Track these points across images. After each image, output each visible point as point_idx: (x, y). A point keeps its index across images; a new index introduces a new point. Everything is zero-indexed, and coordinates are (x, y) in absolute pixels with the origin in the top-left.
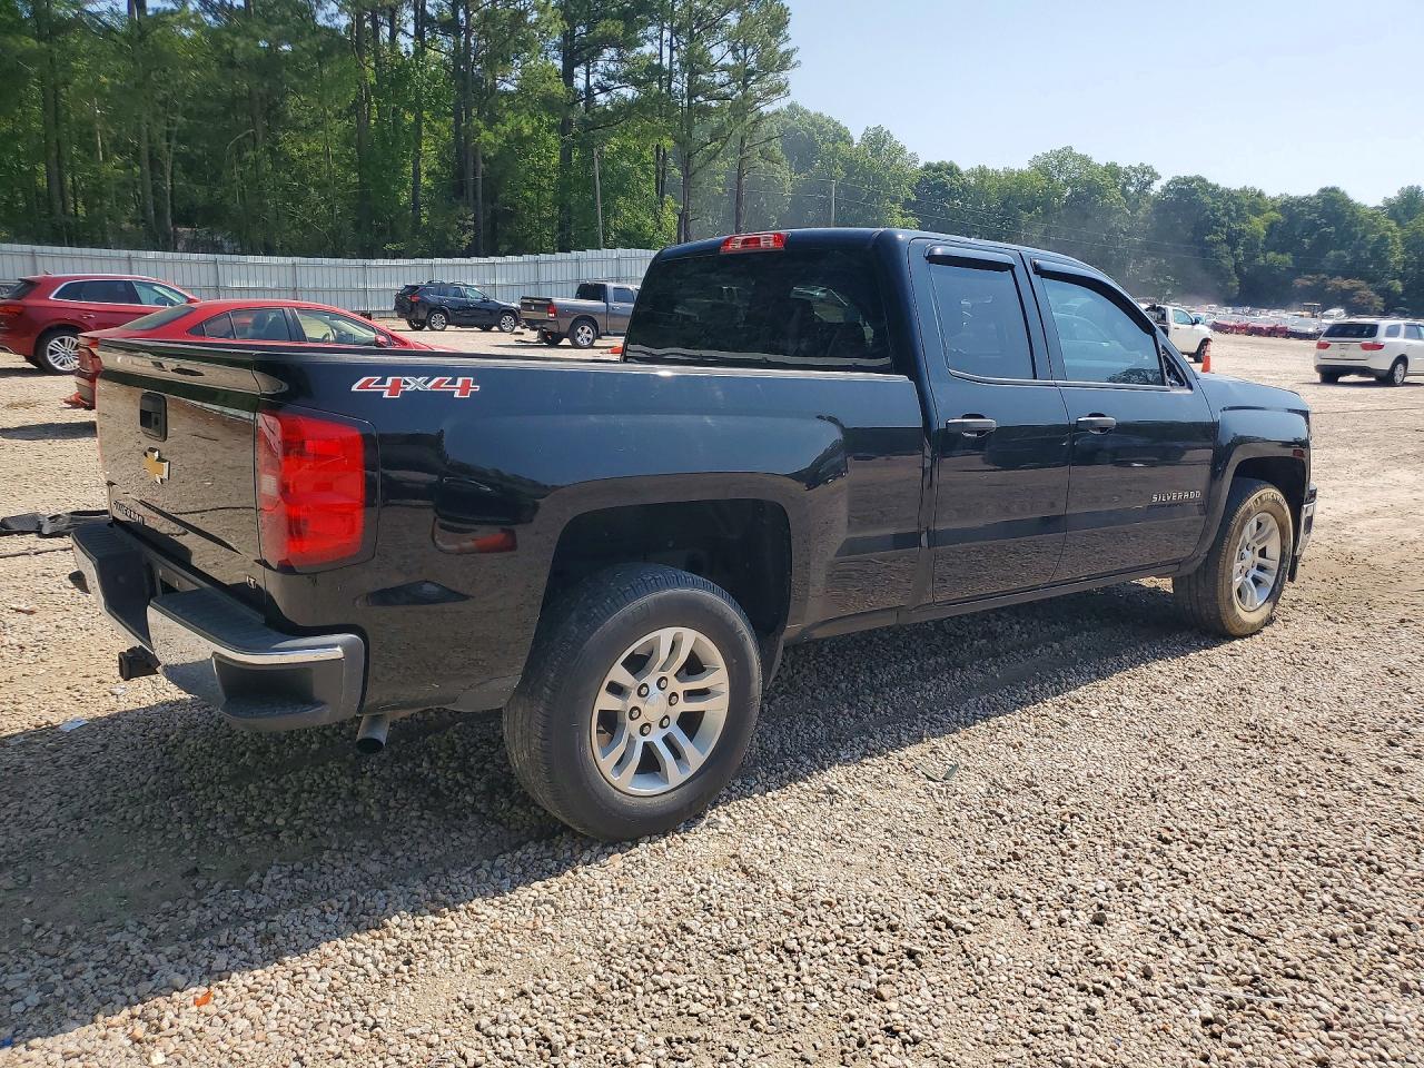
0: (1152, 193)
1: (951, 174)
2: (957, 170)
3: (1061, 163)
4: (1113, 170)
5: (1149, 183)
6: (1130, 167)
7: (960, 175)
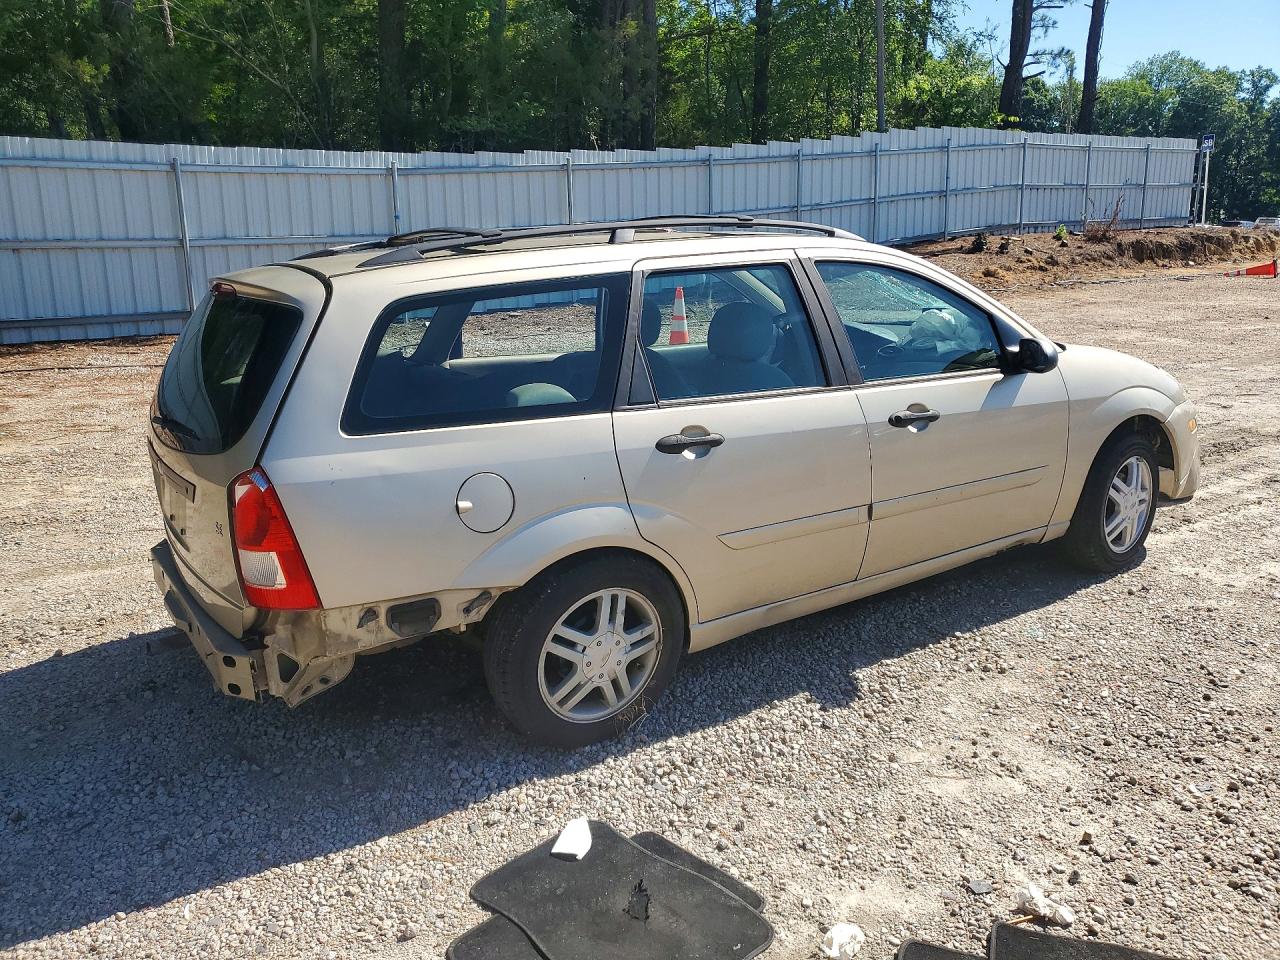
0: (1269, 100)
1: (1037, 90)
2: (1044, 85)
3: (1166, 70)
4: (1223, 75)
5: (1267, 88)
6: (1243, 72)
7: (1047, 91)
